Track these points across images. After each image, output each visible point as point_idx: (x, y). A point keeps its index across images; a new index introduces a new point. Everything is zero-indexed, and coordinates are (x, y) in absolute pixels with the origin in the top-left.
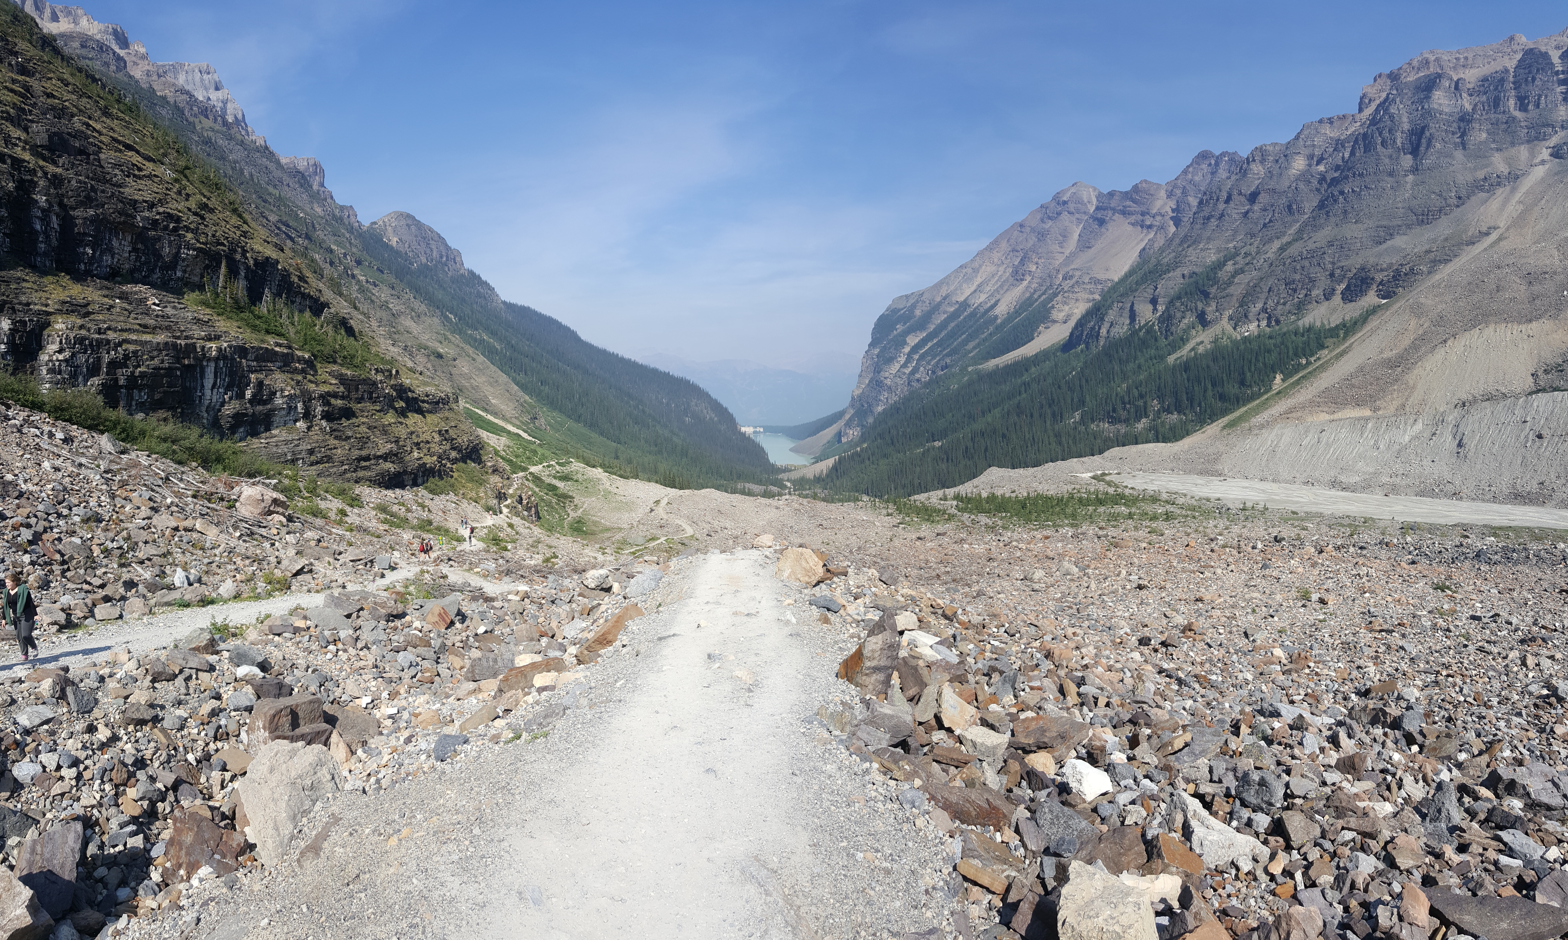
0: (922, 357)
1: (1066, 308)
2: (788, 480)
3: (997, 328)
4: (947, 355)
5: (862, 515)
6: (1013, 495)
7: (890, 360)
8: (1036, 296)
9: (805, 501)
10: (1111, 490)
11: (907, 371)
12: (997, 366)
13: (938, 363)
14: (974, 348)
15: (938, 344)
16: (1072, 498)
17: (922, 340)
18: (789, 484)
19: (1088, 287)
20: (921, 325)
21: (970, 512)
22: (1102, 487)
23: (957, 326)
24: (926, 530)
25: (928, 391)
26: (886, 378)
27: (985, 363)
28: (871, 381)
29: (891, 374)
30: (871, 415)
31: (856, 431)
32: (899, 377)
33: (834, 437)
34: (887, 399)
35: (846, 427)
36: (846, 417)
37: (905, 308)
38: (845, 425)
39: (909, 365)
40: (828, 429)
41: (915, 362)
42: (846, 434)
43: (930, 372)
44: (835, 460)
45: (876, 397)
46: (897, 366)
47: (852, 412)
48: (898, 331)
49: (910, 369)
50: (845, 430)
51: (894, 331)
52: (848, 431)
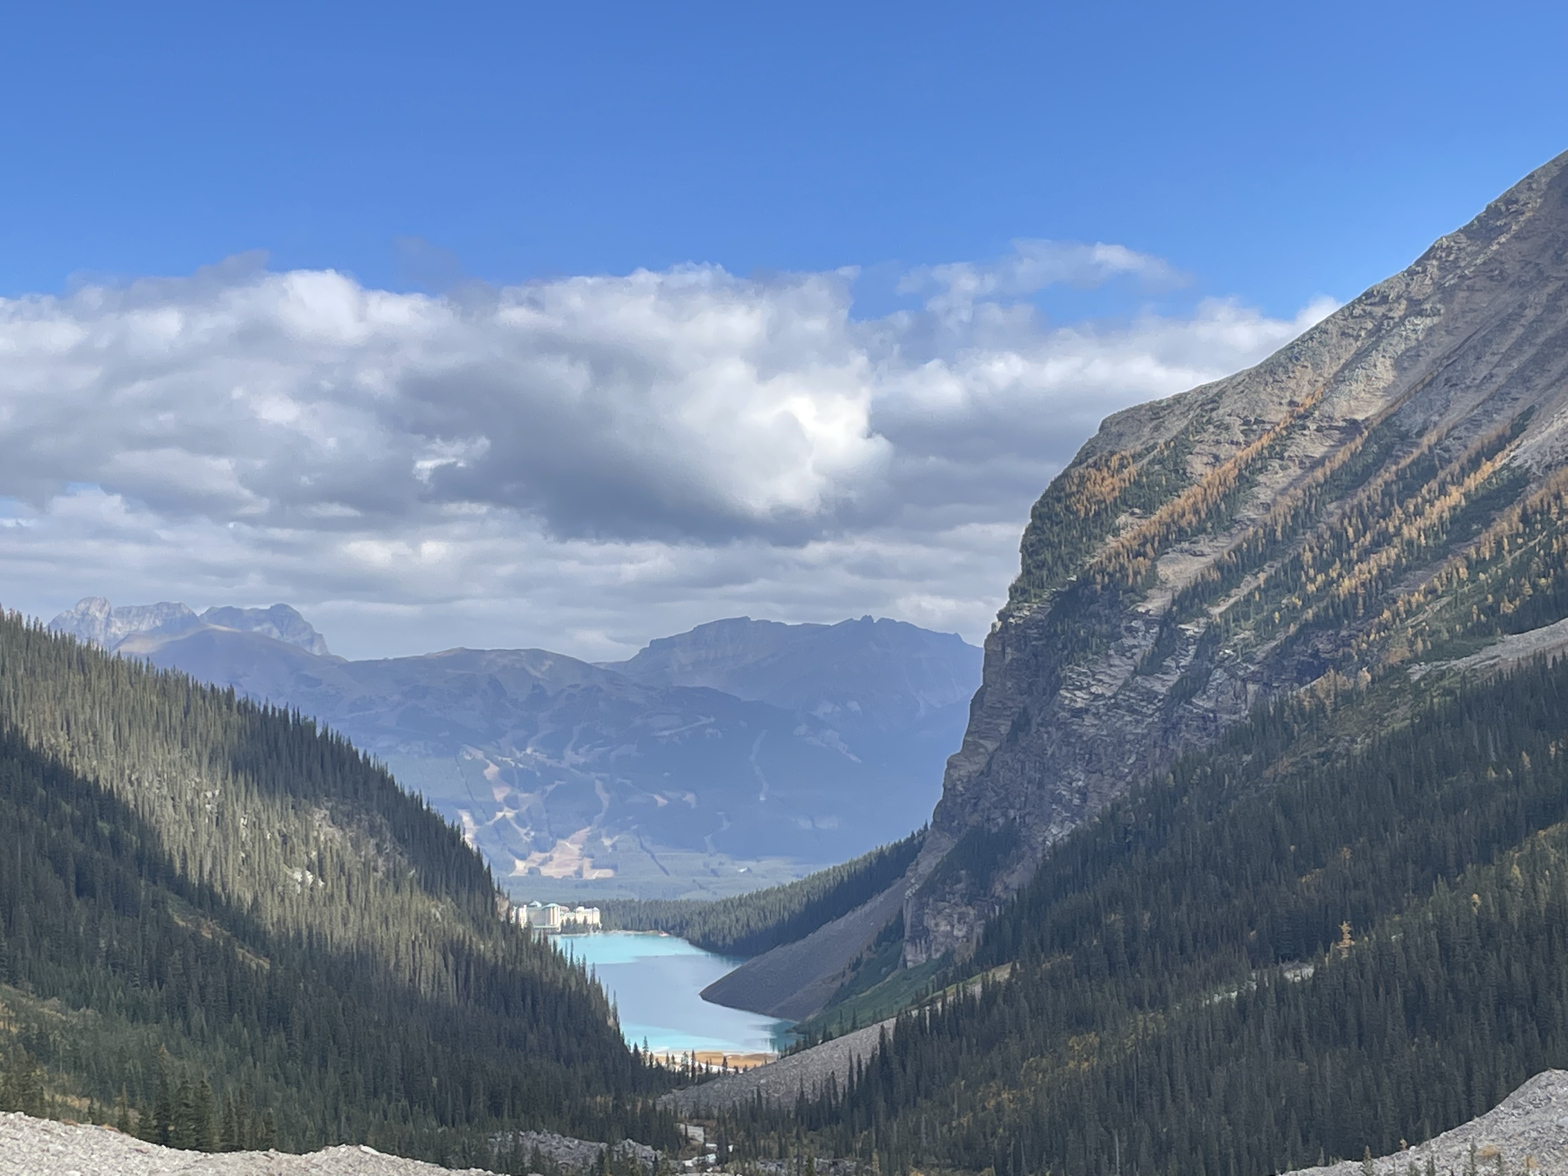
0: (1218, 631)
2: (697, 1118)
7: (1096, 644)
11: (1160, 686)
12: (1539, 658)
15: (1279, 584)
17: (1216, 567)
18: (697, 1133)
20: (1213, 513)
25: (1247, 758)
26: (1078, 713)
27: (1479, 649)
28: (1021, 725)
29: (1097, 697)
30: (1020, 858)
31: (962, 918)
32: (1132, 710)
33: (878, 944)
34: (1083, 794)
35: (922, 906)
36: (927, 864)
37: (1149, 450)
38: (919, 894)
39: (1169, 662)
40: (850, 916)
41: (1192, 650)
42: (922, 934)
43: (1251, 688)
44: (883, 1035)
45: (1041, 785)
46: (1122, 667)
47: (948, 844)
48: (1126, 535)
49: (1173, 679)
50: (919, 918)
51: (1109, 538)
52: (929, 922)
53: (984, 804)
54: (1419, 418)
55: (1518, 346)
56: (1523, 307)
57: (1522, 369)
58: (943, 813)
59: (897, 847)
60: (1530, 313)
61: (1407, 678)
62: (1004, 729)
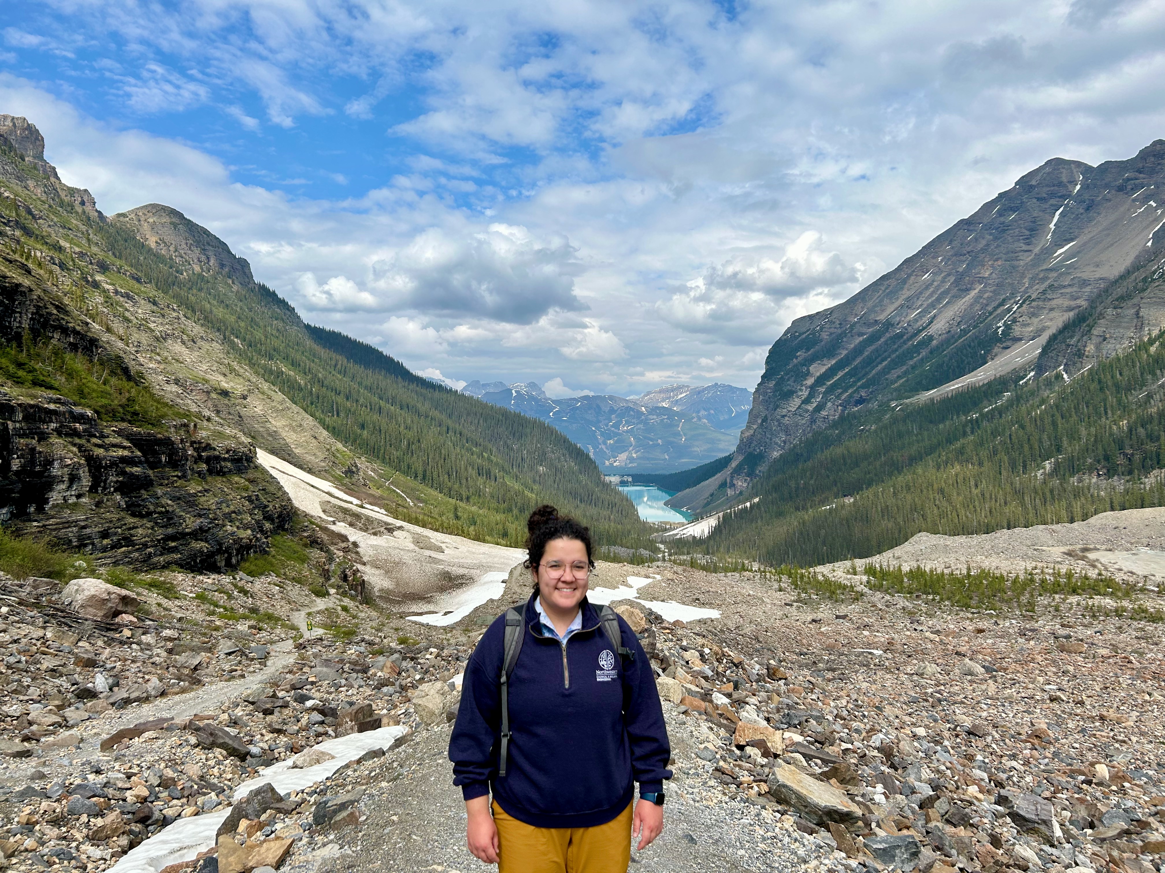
0: (831, 390)
1: (1035, 320)
2: (662, 542)
3: (931, 352)
4: (863, 387)
5: (748, 589)
6: (946, 571)
7: (789, 394)
8: (990, 308)
9: (680, 569)
10: (1093, 574)
11: (810, 408)
12: (932, 400)
13: (850, 396)
14: (899, 377)
15: (850, 374)
16: (1032, 580)
17: (830, 369)
18: (662, 546)
19: (1068, 290)
20: (829, 352)
21: (886, 592)
22: (1079, 567)
23: (877, 350)
24: (825, 611)
25: (837, 432)
26: (784, 416)
27: (913, 396)
28: (765, 420)
29: (789, 411)
30: (764, 462)
31: (746, 480)
32: (800, 415)
33: (719, 488)
34: (785, 442)
35: (732, 477)
36: (734, 464)
37: (808, 331)
38: (731, 473)
39: (813, 400)
40: (710, 480)
41: (821, 396)
42: (733, 485)
43: (840, 408)
44: (719, 518)
45: (771, 439)
46: (797, 402)
47: (741, 458)
48: (799, 359)
49: (815, 405)
50: (732, 481)
51: (794, 360)
52: (735, 482)
53: (753, 445)
54: (898, 319)
55: (931, 295)
56: (933, 281)
57: (932, 302)
58: (739, 448)
59: (725, 457)
60: (935, 284)
61: (889, 406)
62: (759, 421)
